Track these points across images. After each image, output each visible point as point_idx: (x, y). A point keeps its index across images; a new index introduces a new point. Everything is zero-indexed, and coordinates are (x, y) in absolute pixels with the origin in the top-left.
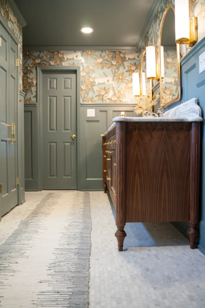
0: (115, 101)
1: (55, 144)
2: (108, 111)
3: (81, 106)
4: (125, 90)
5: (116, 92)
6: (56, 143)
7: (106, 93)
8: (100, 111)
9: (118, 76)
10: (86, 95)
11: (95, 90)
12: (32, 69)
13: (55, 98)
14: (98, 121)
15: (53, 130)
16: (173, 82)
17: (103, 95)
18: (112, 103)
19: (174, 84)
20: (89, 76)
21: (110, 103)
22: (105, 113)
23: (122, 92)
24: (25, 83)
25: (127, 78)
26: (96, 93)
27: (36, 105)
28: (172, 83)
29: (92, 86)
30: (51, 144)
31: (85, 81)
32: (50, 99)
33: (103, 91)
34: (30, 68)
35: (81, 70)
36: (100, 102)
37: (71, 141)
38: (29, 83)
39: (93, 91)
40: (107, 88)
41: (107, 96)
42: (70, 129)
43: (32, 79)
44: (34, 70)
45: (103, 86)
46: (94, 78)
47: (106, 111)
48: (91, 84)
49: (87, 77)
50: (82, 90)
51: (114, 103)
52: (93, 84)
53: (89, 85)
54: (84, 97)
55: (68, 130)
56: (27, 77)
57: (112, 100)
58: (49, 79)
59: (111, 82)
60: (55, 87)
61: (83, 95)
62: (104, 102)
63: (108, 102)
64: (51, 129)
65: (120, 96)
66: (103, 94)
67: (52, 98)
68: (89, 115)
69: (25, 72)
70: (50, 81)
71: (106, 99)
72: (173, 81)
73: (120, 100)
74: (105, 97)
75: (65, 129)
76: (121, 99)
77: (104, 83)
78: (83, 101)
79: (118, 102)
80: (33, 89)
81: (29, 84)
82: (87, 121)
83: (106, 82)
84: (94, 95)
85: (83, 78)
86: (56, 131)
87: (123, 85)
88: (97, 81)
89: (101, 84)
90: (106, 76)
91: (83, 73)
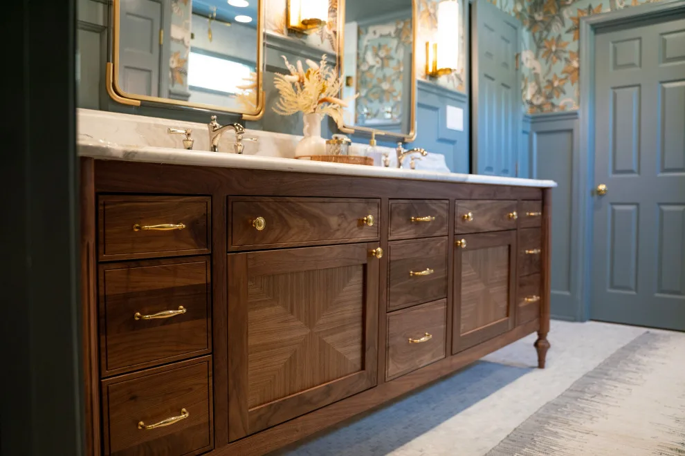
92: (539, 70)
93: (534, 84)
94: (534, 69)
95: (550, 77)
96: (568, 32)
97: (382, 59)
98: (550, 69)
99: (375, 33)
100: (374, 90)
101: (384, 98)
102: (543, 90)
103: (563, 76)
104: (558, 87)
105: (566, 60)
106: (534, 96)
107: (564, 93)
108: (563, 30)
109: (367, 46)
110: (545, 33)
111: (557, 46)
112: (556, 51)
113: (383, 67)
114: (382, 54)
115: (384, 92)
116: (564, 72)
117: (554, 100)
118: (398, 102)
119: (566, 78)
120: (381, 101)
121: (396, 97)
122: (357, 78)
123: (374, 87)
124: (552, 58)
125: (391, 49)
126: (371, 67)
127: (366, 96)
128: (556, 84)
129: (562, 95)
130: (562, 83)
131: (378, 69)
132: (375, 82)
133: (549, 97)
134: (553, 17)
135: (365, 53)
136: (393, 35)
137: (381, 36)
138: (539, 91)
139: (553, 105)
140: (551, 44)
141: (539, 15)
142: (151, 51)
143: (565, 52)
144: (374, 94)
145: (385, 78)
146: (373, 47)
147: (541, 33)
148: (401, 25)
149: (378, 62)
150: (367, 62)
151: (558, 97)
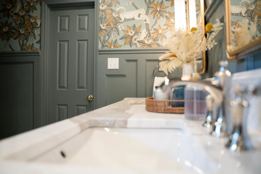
0: (149, 45)
1: (65, 107)
2: (138, 61)
3: (99, 54)
4: (165, 27)
5: (152, 31)
6: (67, 105)
7: (137, 33)
8: (128, 61)
9: (155, 7)
10: (107, 37)
11: (120, 29)
12: (36, 5)
13: (66, 44)
14: (124, 76)
15: (64, 87)
16: (243, 13)
17: (132, 37)
18: (145, 48)
19: (244, 15)
20: (112, 9)
21: (142, 48)
22: (134, 63)
23: (160, 32)
24: (27, 24)
25: (168, 10)
26: (122, 34)
27: (38, 53)
28: (241, 13)
29: (116, 24)
30: (61, 107)
31: (105, 18)
32: (60, 45)
33: (132, 31)
34: (33, 3)
35: (100, 2)
36: (127, 47)
37: (86, 103)
38: (32, 23)
39: (118, 30)
40: (137, 26)
41: (137, 38)
42: (85, 87)
43: (35, 18)
44: (38, 6)
45: (131, 24)
46: (118, 13)
47: (136, 61)
48: (114, 20)
49: (108, 12)
50: (101, 29)
51: (149, 48)
52: (117, 21)
53: (111, 23)
54: (104, 40)
55: (83, 87)
56: (30, 16)
57: (145, 43)
58: (59, 17)
59: (144, 17)
60: (67, 28)
61: (102, 38)
62: (134, 47)
63: (139, 46)
64: (60, 87)
65: (157, 37)
66: (131, 35)
67: (62, 43)
68: (109, 67)
69: (27, 9)
70: (61, 20)
71: (136, 42)
72: (243, 10)
73: (158, 44)
74: (135, 39)
75: (79, 87)
76: (159, 42)
77: (133, 19)
78: (103, 46)
79: (155, 47)
80: (37, 32)
81: (31, 25)
82: (108, 76)
83: (136, 18)
84: (118, 37)
85: (104, 14)
86: (67, 89)
87: (162, 21)
88: (123, 17)
89: (128, 20)
90: (137, 8)
91: (103, 6)
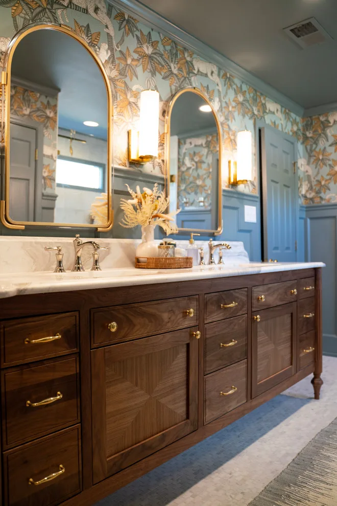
92: (310, 173)
93: (307, 182)
94: (307, 172)
95: (319, 178)
96: (330, 146)
97: (196, 163)
98: (318, 173)
99: (191, 143)
100: (192, 185)
101: (198, 191)
102: (314, 188)
103: (328, 177)
104: (325, 185)
105: (330, 165)
106: (307, 191)
107: (329, 189)
108: (327, 144)
109: (185, 154)
110: (314, 146)
111: (323, 155)
112: (323, 159)
113: (197, 168)
114: (196, 159)
115: (198, 186)
116: (328, 175)
117: (322, 195)
118: (208, 194)
119: (330, 179)
120: (196, 193)
121: (207, 190)
122: (179, 176)
123: (191, 183)
124: (320, 165)
125: (203, 155)
126: (189, 168)
127: (185, 190)
128: (323, 183)
129: (327, 191)
130: (327, 182)
131: (193, 169)
132: (191, 179)
133: (318, 192)
134: (320, 135)
135: (184, 158)
136: (204, 145)
137: (196, 146)
138: (311, 188)
139: (321, 198)
140: (318, 153)
141: (310, 133)
142: (29, 165)
143: (329, 160)
144: (190, 188)
145: (198, 177)
146: (190, 154)
147: (311, 146)
148: (210, 139)
149: (193, 165)
150: (186, 165)
151: (325, 192)
